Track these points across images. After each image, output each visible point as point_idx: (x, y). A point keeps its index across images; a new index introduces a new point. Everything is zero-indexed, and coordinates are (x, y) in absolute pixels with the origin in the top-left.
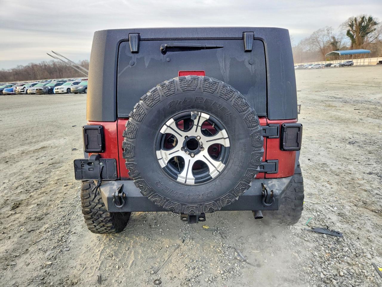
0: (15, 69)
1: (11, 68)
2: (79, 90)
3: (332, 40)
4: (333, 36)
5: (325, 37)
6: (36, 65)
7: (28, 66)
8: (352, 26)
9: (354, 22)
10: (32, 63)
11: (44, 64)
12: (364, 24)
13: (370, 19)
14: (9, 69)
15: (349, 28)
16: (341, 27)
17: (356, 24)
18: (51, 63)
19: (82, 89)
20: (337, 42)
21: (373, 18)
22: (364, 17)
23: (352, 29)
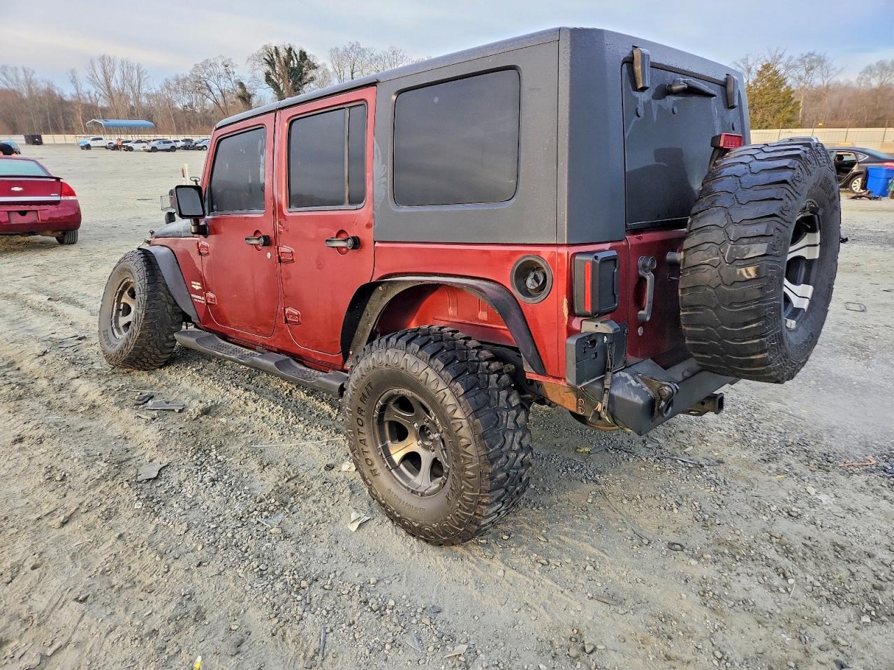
3: (239, 91)
4: (239, 80)
5: (222, 79)
8: (271, 63)
9: (275, 57)
12: (294, 64)
13: (303, 56)
15: (268, 68)
16: (251, 62)
17: (280, 62)
20: (250, 96)
21: (308, 54)
22: (290, 49)
23: (274, 69)
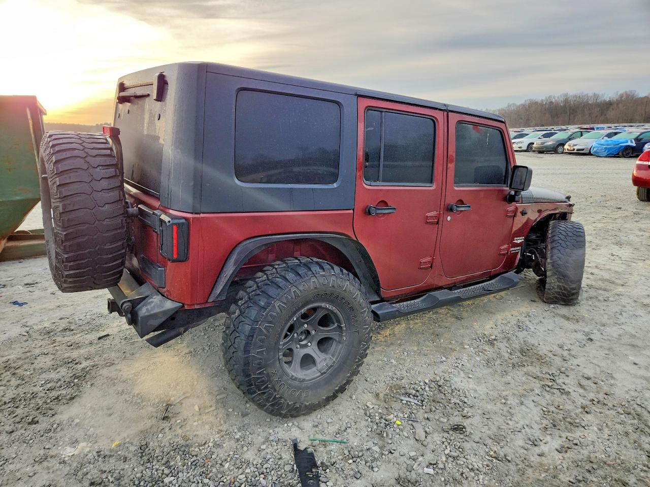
0: (503, 110)
1: (498, 108)
2: (546, 147)
6: (536, 103)
7: (524, 105)
10: (530, 100)
11: (549, 101)
14: (495, 109)
18: (562, 99)
19: (552, 146)
